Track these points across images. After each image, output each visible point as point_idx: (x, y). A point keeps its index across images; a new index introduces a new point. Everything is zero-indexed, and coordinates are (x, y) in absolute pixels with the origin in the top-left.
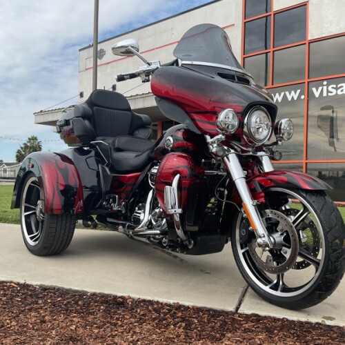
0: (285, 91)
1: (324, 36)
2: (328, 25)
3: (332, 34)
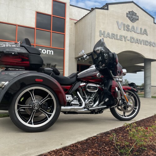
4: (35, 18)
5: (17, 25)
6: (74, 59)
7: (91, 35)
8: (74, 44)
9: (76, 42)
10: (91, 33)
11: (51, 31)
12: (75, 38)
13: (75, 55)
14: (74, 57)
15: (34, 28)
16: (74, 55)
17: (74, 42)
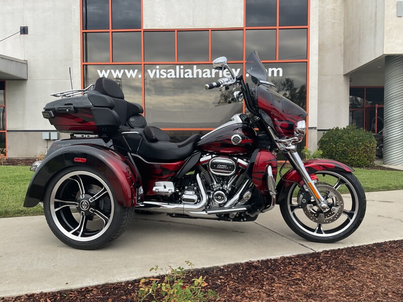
0: (124, 69)
1: (156, 28)
2: (159, 20)
3: (162, 28)
4: (243, 8)
5: (210, 30)
6: (342, 78)
7: (376, 16)
8: (341, 45)
9: (345, 38)
10: (376, 13)
11: (278, 27)
12: (345, 29)
13: (344, 68)
14: (342, 73)
15: (241, 29)
16: (342, 69)
17: (342, 40)
